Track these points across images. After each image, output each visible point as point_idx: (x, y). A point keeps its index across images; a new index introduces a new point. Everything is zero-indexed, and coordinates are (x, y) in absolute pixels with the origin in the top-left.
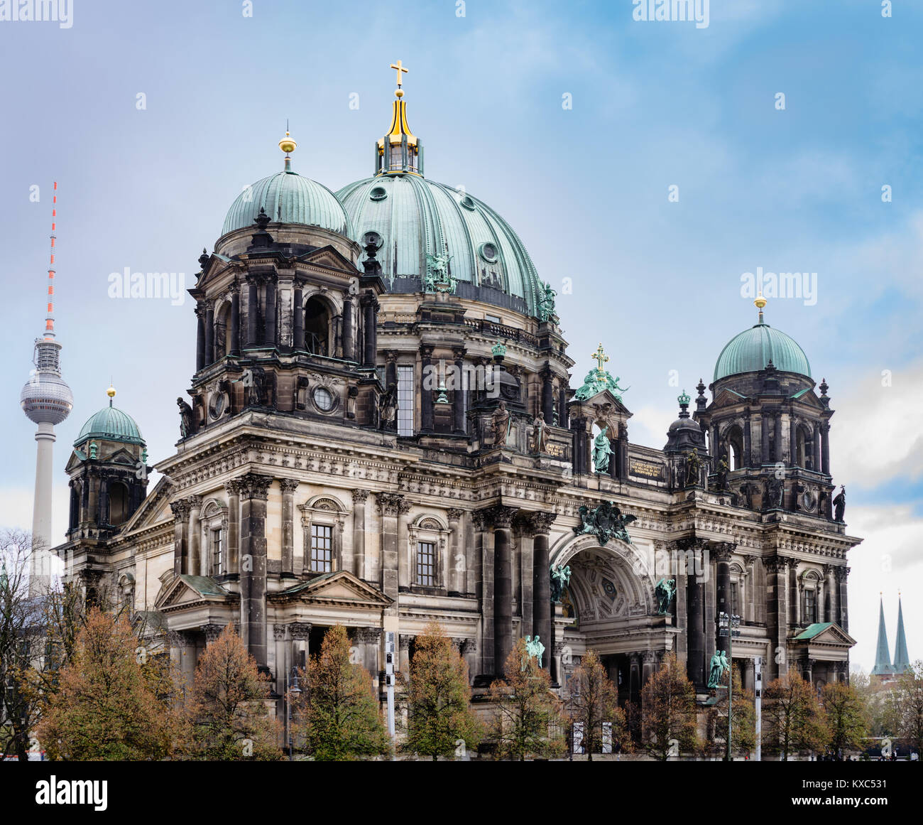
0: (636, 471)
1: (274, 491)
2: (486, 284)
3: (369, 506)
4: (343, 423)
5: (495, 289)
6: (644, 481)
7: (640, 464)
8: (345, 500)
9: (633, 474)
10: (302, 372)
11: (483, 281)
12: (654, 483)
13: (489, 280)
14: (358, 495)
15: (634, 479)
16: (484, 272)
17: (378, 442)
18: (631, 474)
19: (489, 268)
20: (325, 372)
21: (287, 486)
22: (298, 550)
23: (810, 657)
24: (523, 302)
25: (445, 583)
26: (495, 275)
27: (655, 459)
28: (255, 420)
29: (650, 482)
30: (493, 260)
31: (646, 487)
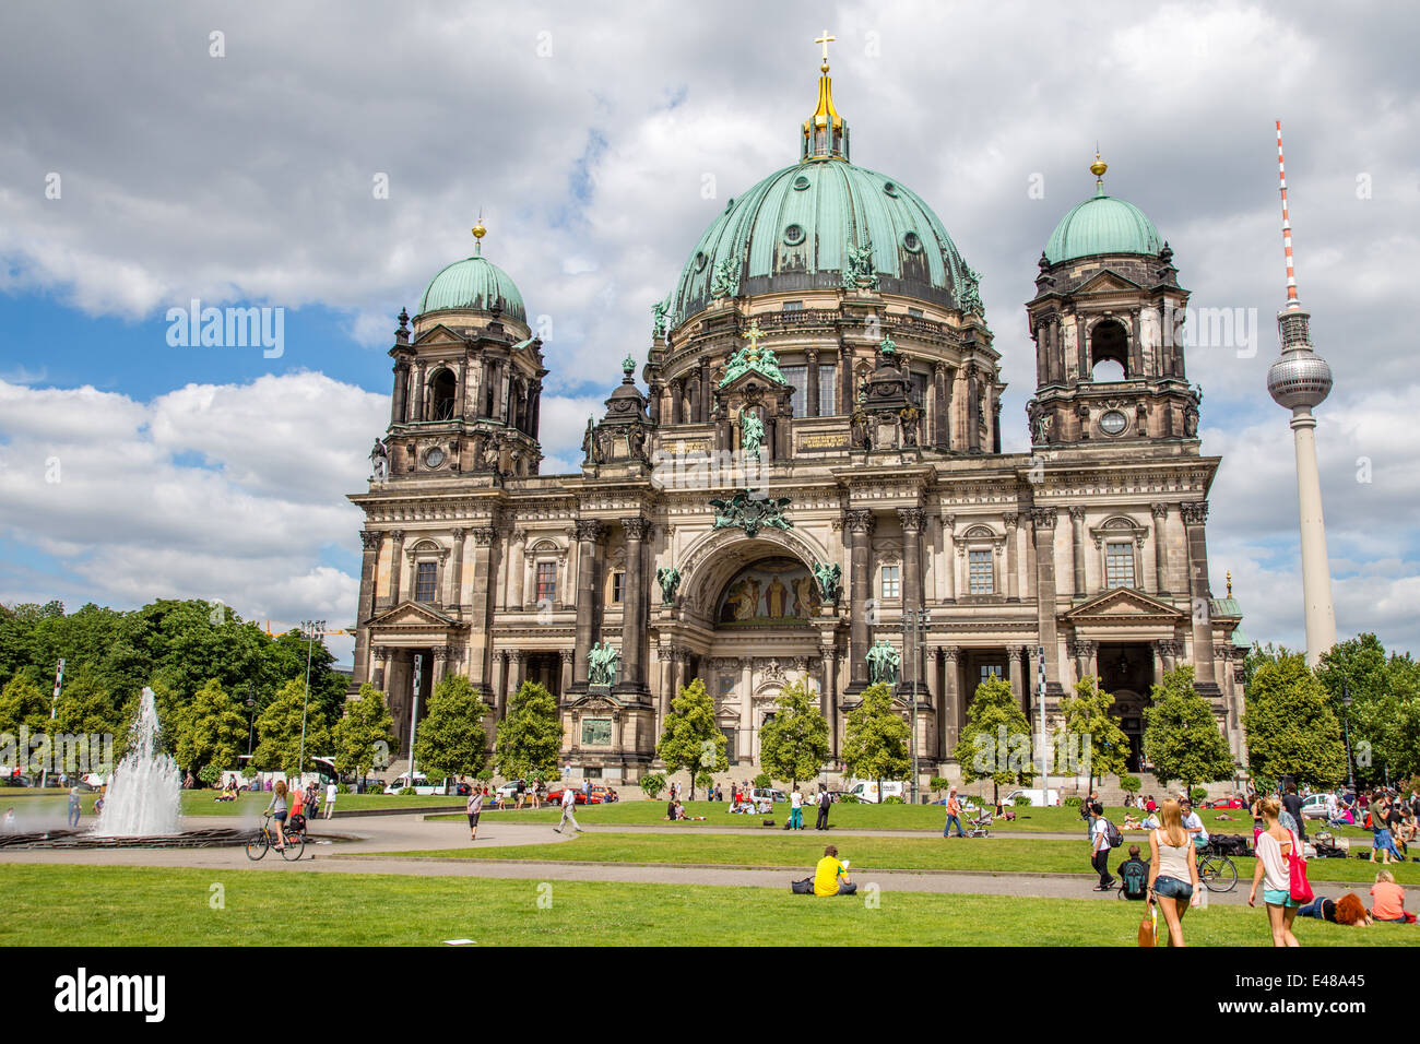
0: (810, 446)
1: (388, 542)
2: (787, 272)
3: (470, 538)
4: (446, 474)
5: (797, 272)
6: (821, 455)
7: (815, 438)
8: (448, 541)
9: (805, 450)
10: (412, 441)
11: (783, 268)
12: (837, 454)
13: (790, 264)
14: (462, 534)
15: (805, 456)
16: (784, 258)
17: (476, 484)
18: (798, 452)
19: (791, 252)
20: (428, 436)
21: (401, 536)
22: (405, 586)
23: (1079, 637)
24: (837, 275)
25: (564, 598)
26: (797, 257)
27: (836, 427)
28: (373, 488)
29: (829, 454)
30: (797, 241)
31: (823, 462)
